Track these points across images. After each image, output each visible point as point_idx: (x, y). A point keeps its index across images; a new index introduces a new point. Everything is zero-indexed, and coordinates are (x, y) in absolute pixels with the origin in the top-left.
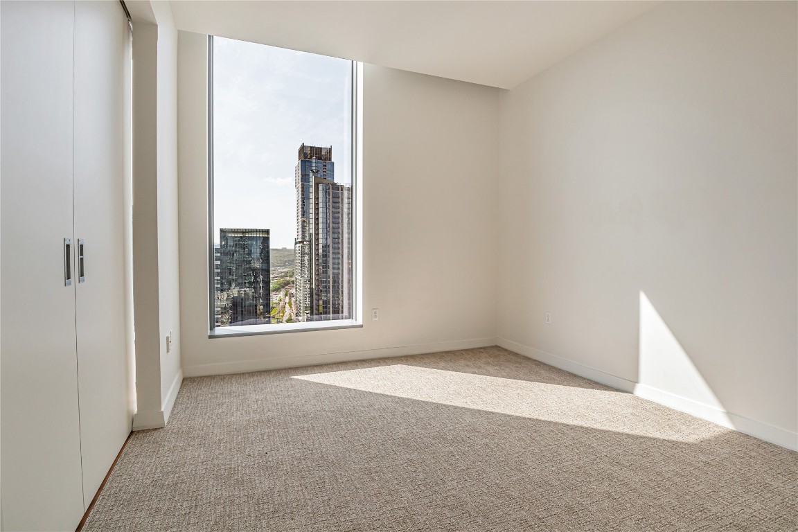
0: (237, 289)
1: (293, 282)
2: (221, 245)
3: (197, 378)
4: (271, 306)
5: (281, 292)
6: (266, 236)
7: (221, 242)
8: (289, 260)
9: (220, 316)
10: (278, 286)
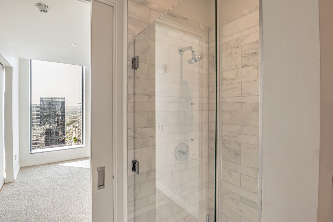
0: (48, 125)
1: (77, 121)
2: (40, 105)
3: (26, 167)
4: (66, 132)
5: (71, 126)
6: (63, 100)
7: (40, 103)
8: (75, 111)
9: (39, 138)
10: (69, 123)
